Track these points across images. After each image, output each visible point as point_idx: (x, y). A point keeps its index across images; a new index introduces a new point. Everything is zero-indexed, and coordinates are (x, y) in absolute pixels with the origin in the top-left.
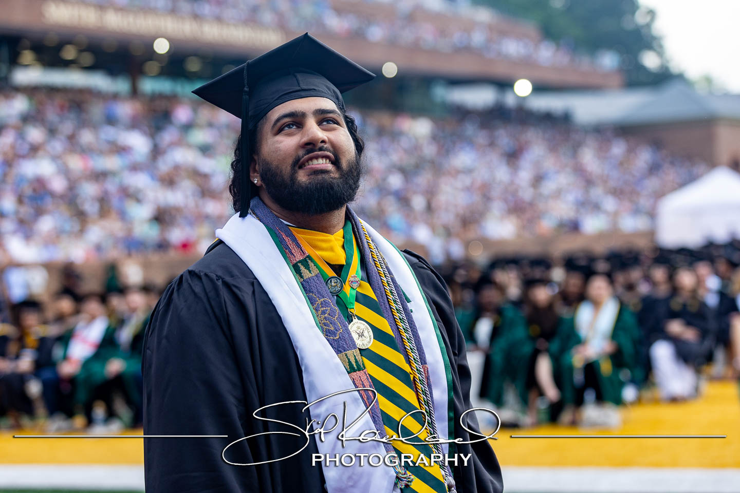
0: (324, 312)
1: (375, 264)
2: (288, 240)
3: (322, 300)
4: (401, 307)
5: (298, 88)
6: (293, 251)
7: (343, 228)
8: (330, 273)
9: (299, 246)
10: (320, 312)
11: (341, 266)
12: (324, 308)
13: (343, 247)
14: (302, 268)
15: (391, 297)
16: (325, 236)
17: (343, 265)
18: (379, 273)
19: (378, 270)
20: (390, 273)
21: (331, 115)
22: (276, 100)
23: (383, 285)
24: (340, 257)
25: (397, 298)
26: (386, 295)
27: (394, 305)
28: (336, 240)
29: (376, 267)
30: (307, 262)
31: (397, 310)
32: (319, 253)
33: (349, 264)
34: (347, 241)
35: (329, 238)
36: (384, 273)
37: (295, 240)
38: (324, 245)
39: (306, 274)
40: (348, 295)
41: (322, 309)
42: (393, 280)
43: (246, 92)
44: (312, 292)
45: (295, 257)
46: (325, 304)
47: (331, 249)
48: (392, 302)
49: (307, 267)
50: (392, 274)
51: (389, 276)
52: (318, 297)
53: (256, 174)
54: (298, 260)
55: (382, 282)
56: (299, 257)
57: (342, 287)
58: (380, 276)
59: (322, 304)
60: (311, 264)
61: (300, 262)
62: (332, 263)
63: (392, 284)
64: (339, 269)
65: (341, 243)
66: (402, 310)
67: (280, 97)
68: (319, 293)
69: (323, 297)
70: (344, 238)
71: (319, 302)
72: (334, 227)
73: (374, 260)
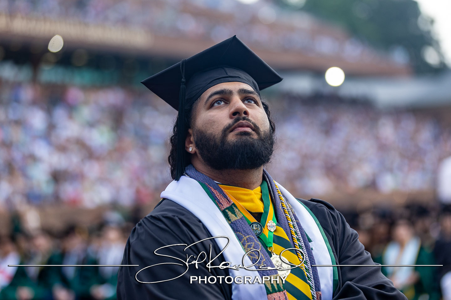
0: (249, 246)
1: (284, 211)
2: (216, 192)
3: (247, 237)
4: (303, 244)
5: (226, 75)
6: (221, 201)
7: (261, 186)
8: (252, 220)
9: (225, 196)
10: (246, 246)
11: (261, 214)
12: (250, 243)
13: (261, 200)
14: (230, 213)
15: (295, 236)
16: (246, 191)
17: (262, 213)
18: (287, 218)
19: (286, 216)
20: (296, 218)
21: (251, 95)
22: (209, 84)
23: (290, 227)
24: (259, 207)
25: (301, 237)
26: (292, 234)
27: (297, 242)
28: (256, 194)
29: (285, 213)
30: (233, 208)
31: (299, 246)
32: (242, 204)
33: (266, 212)
34: (264, 194)
35: (250, 192)
36: (291, 219)
37: (222, 192)
38: (246, 198)
39: (233, 218)
40: (267, 236)
41: (248, 244)
42: (299, 224)
43: (183, 82)
44: (239, 231)
45: (223, 205)
46: (249, 240)
47: (252, 201)
48: (296, 240)
49: (233, 212)
50: (298, 220)
51: (295, 221)
52: (244, 235)
53: (191, 145)
54: (225, 207)
55: (289, 225)
56: (226, 205)
57: (262, 230)
58: (288, 220)
59: (247, 239)
60: (236, 210)
61: (227, 208)
62: (253, 211)
63: (297, 226)
64: (259, 217)
65: (259, 196)
66: (304, 246)
67: (212, 81)
68: (244, 231)
69: (248, 235)
70: (261, 192)
71: (245, 238)
72: (254, 184)
73: (284, 209)
